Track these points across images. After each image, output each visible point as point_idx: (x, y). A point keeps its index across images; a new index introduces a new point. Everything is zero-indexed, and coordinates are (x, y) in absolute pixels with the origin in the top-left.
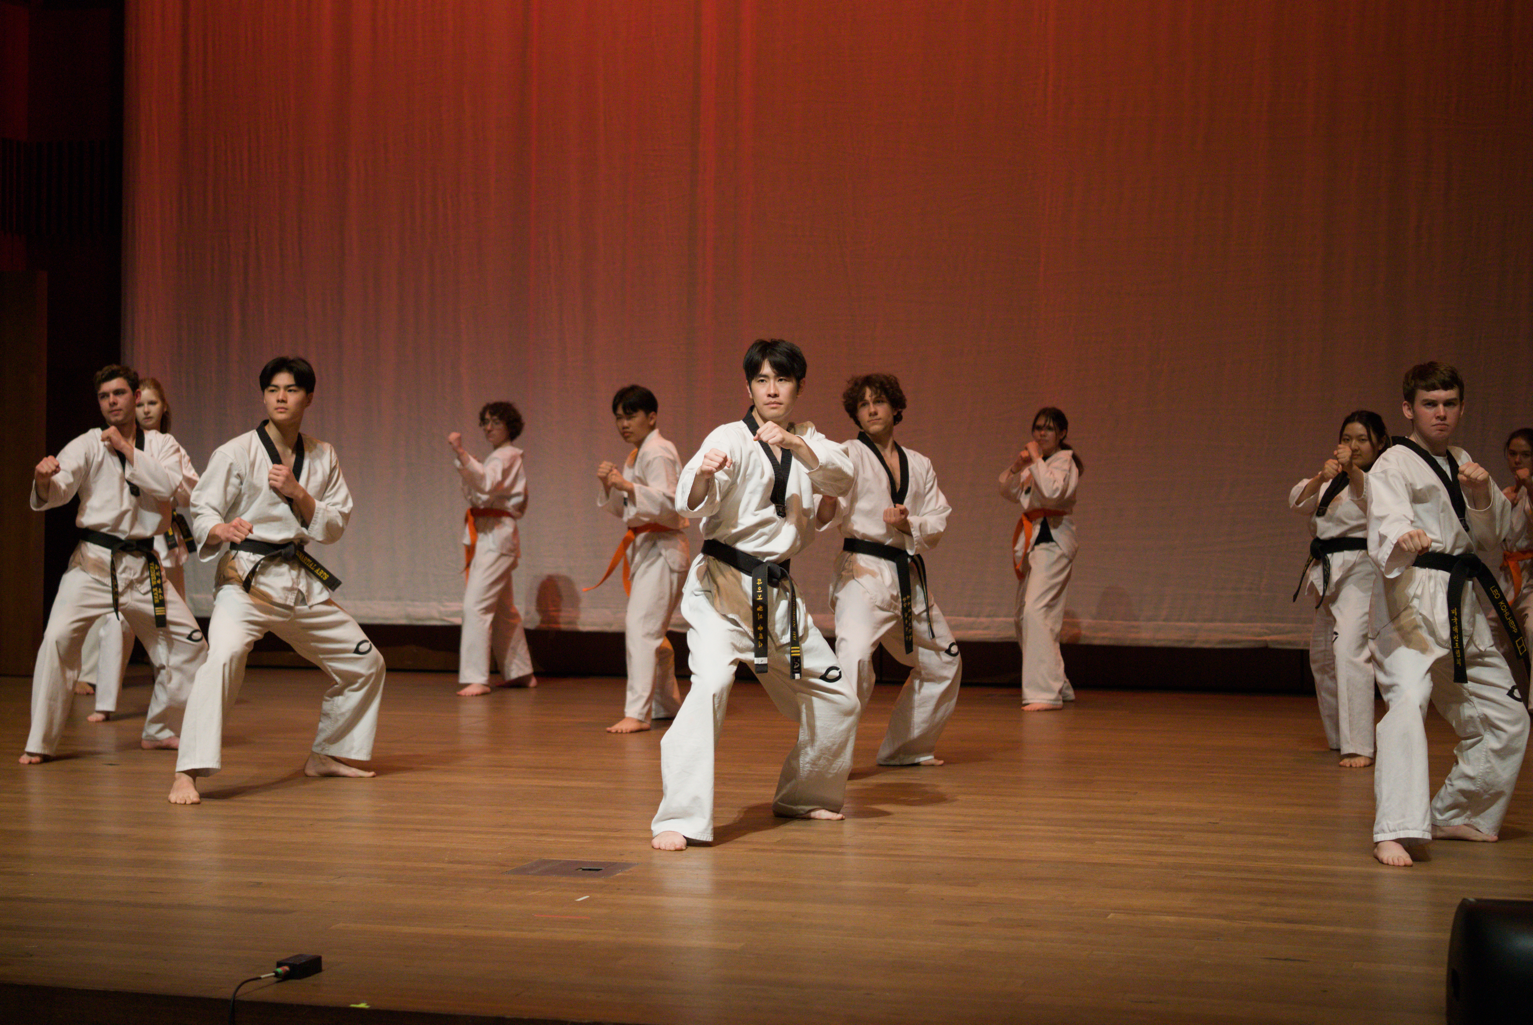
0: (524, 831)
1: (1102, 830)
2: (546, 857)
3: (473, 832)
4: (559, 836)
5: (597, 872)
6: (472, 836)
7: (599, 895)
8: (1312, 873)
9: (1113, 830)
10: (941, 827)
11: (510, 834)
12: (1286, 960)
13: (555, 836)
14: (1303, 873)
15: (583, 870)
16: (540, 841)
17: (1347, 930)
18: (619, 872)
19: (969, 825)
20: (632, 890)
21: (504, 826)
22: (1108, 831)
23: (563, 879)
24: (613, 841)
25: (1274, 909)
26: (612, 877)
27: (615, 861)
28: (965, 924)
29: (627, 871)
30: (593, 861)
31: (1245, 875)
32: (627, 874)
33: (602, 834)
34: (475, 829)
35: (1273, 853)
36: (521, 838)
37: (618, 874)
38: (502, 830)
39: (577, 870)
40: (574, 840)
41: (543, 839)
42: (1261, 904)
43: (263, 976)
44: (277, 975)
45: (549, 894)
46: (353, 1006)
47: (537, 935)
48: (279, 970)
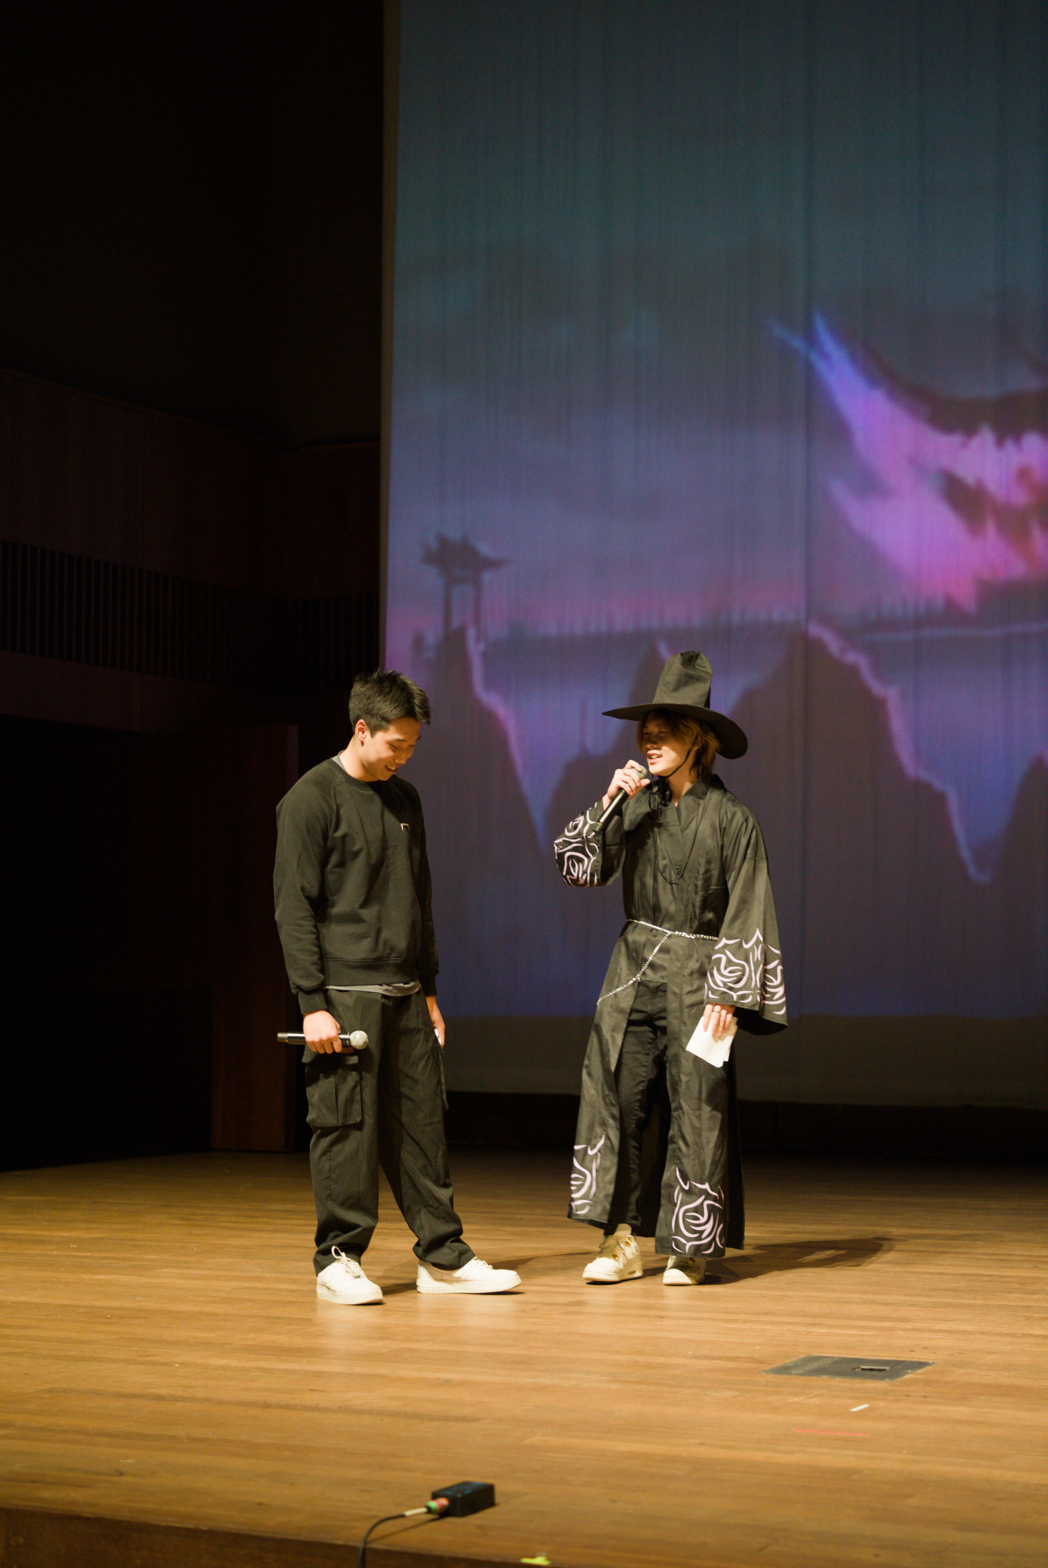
0: (790, 1320)
2: (815, 1353)
3: (729, 1321)
4: (835, 1327)
5: (880, 1373)
6: (725, 1324)
7: (881, 1404)
11: (773, 1323)
13: (829, 1326)
15: (863, 1369)
16: (810, 1332)
18: (909, 1373)
20: (925, 1397)
21: (766, 1314)
23: (837, 1382)
24: (900, 1333)
26: (899, 1380)
27: (903, 1359)
29: (919, 1371)
30: (875, 1358)
32: (920, 1377)
33: (888, 1324)
36: (787, 1328)
37: (907, 1376)
38: (764, 1318)
39: (855, 1369)
40: (853, 1332)
41: (813, 1329)
43: (408, 1513)
44: (430, 1510)
45: (816, 1401)
46: (526, 1561)
47: (797, 1458)
48: (433, 1504)
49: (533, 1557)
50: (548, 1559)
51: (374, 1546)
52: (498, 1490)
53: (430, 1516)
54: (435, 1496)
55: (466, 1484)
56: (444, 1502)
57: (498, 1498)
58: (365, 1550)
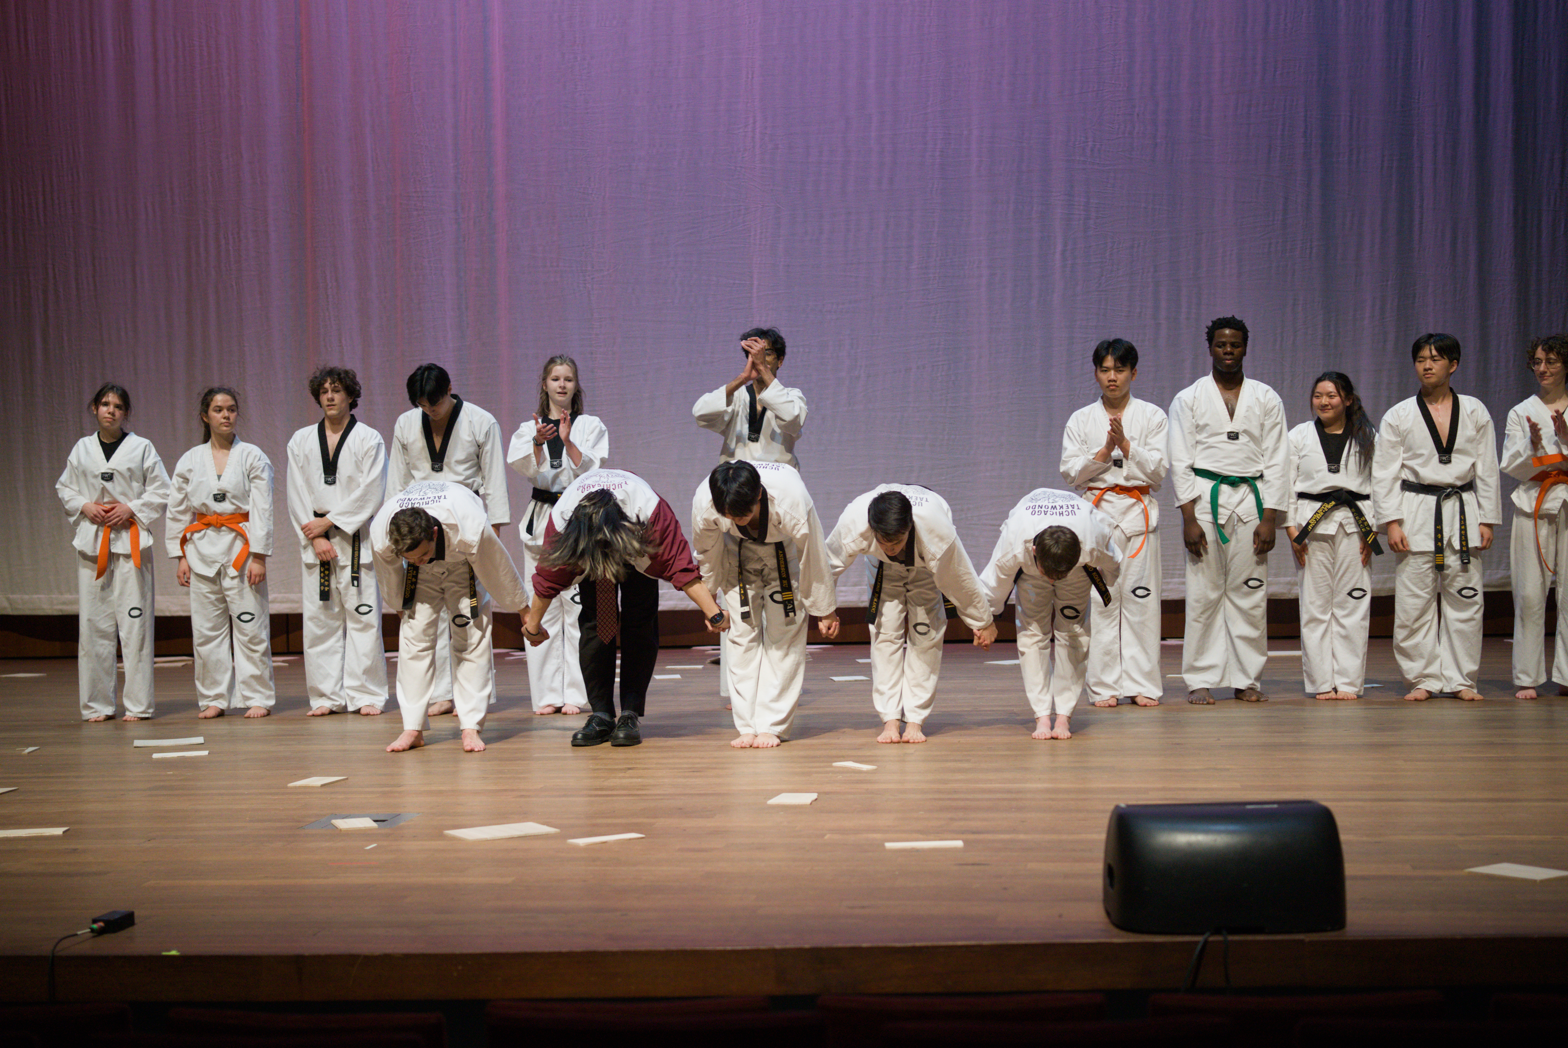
1: (817, 764)
2: (337, 812)
3: (271, 794)
4: (349, 793)
5: (383, 824)
6: (270, 797)
7: (385, 843)
8: (990, 791)
9: (826, 764)
10: (681, 768)
12: (973, 864)
13: (345, 793)
14: (984, 791)
16: (331, 798)
17: (1022, 837)
18: (401, 821)
19: (704, 766)
20: (414, 837)
22: (822, 765)
24: (396, 795)
25: (962, 823)
26: (396, 827)
27: (399, 813)
28: (706, 850)
31: (937, 796)
32: (410, 823)
33: (387, 789)
34: (273, 791)
35: (960, 776)
36: (314, 796)
37: (401, 824)
40: (362, 796)
41: (334, 796)
42: (952, 819)
43: (79, 933)
44: (93, 930)
45: (341, 844)
46: (164, 953)
47: (331, 881)
48: (95, 926)
49: (169, 951)
50: (179, 951)
51: (60, 954)
52: (136, 914)
53: (92, 934)
54: (95, 921)
55: (115, 912)
56: (101, 924)
57: (137, 921)
58: (53, 957)
